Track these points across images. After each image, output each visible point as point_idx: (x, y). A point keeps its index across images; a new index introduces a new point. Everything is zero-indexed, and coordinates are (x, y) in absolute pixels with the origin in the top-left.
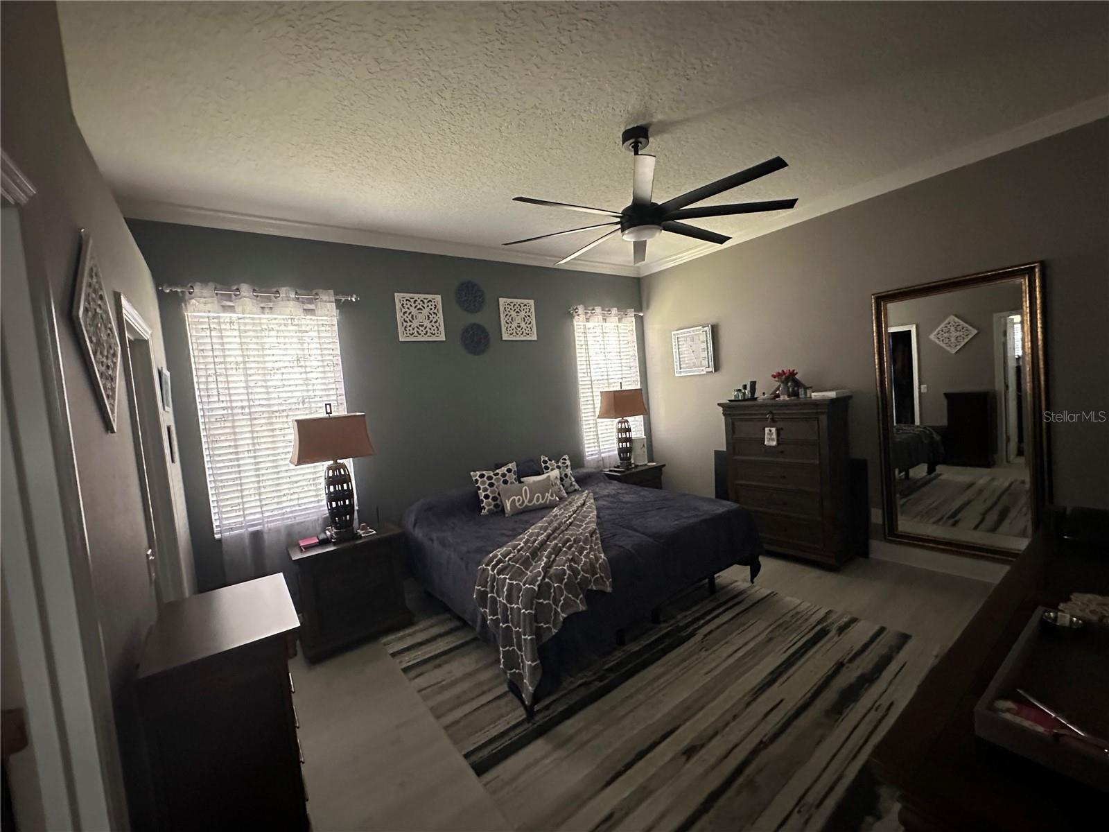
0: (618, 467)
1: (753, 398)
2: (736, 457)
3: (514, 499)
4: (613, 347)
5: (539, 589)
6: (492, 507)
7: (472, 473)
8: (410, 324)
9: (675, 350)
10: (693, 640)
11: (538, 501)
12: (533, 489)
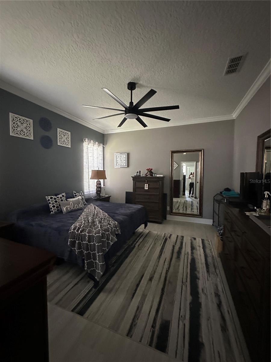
0: (96, 197)
1: (140, 176)
2: (136, 193)
3: (67, 207)
4: (95, 155)
5: (102, 235)
6: (56, 211)
7: (46, 197)
8: (16, 128)
9: (115, 159)
10: (135, 248)
11: (76, 207)
12: (74, 203)
